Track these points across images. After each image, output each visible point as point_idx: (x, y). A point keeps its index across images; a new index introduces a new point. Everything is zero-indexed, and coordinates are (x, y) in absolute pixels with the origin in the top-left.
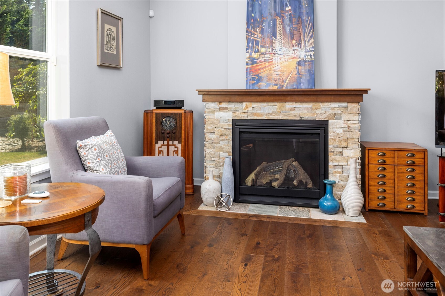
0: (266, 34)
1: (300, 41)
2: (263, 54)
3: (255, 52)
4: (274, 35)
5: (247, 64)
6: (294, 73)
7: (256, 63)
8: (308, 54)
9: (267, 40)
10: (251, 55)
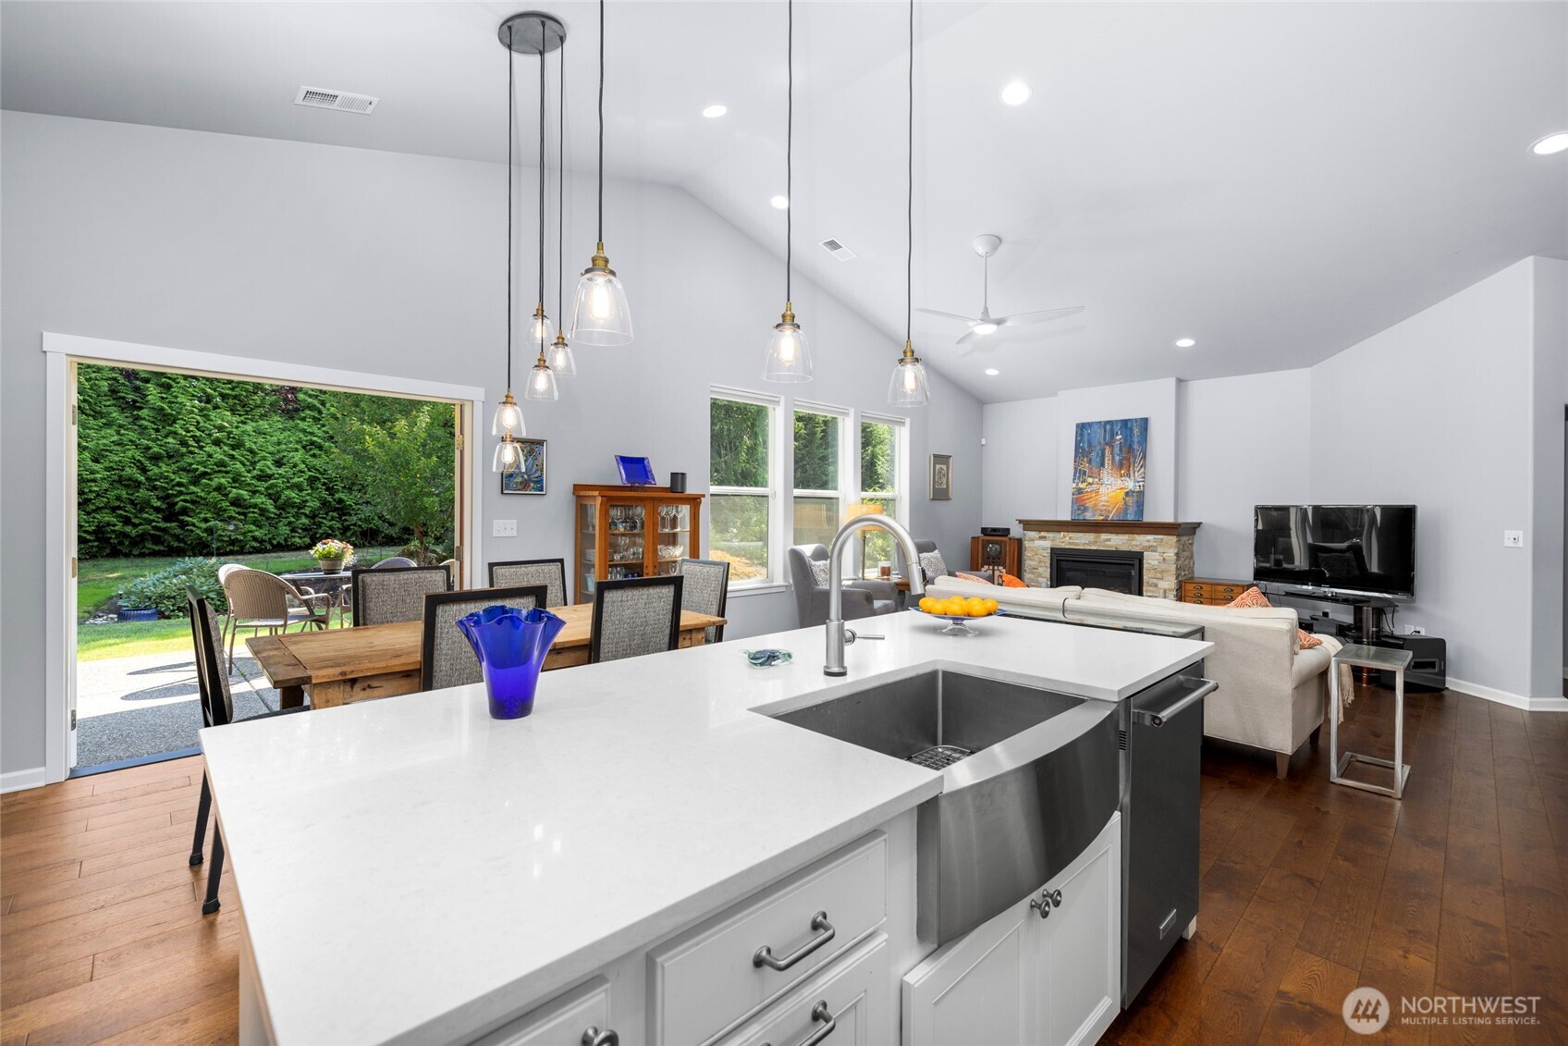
0: (1093, 464)
1: (1129, 471)
2: (1089, 484)
3: (1082, 482)
4: (1102, 465)
5: (1073, 494)
6: (1121, 504)
7: (1082, 493)
8: (1137, 484)
9: (1096, 471)
10: (1077, 485)
